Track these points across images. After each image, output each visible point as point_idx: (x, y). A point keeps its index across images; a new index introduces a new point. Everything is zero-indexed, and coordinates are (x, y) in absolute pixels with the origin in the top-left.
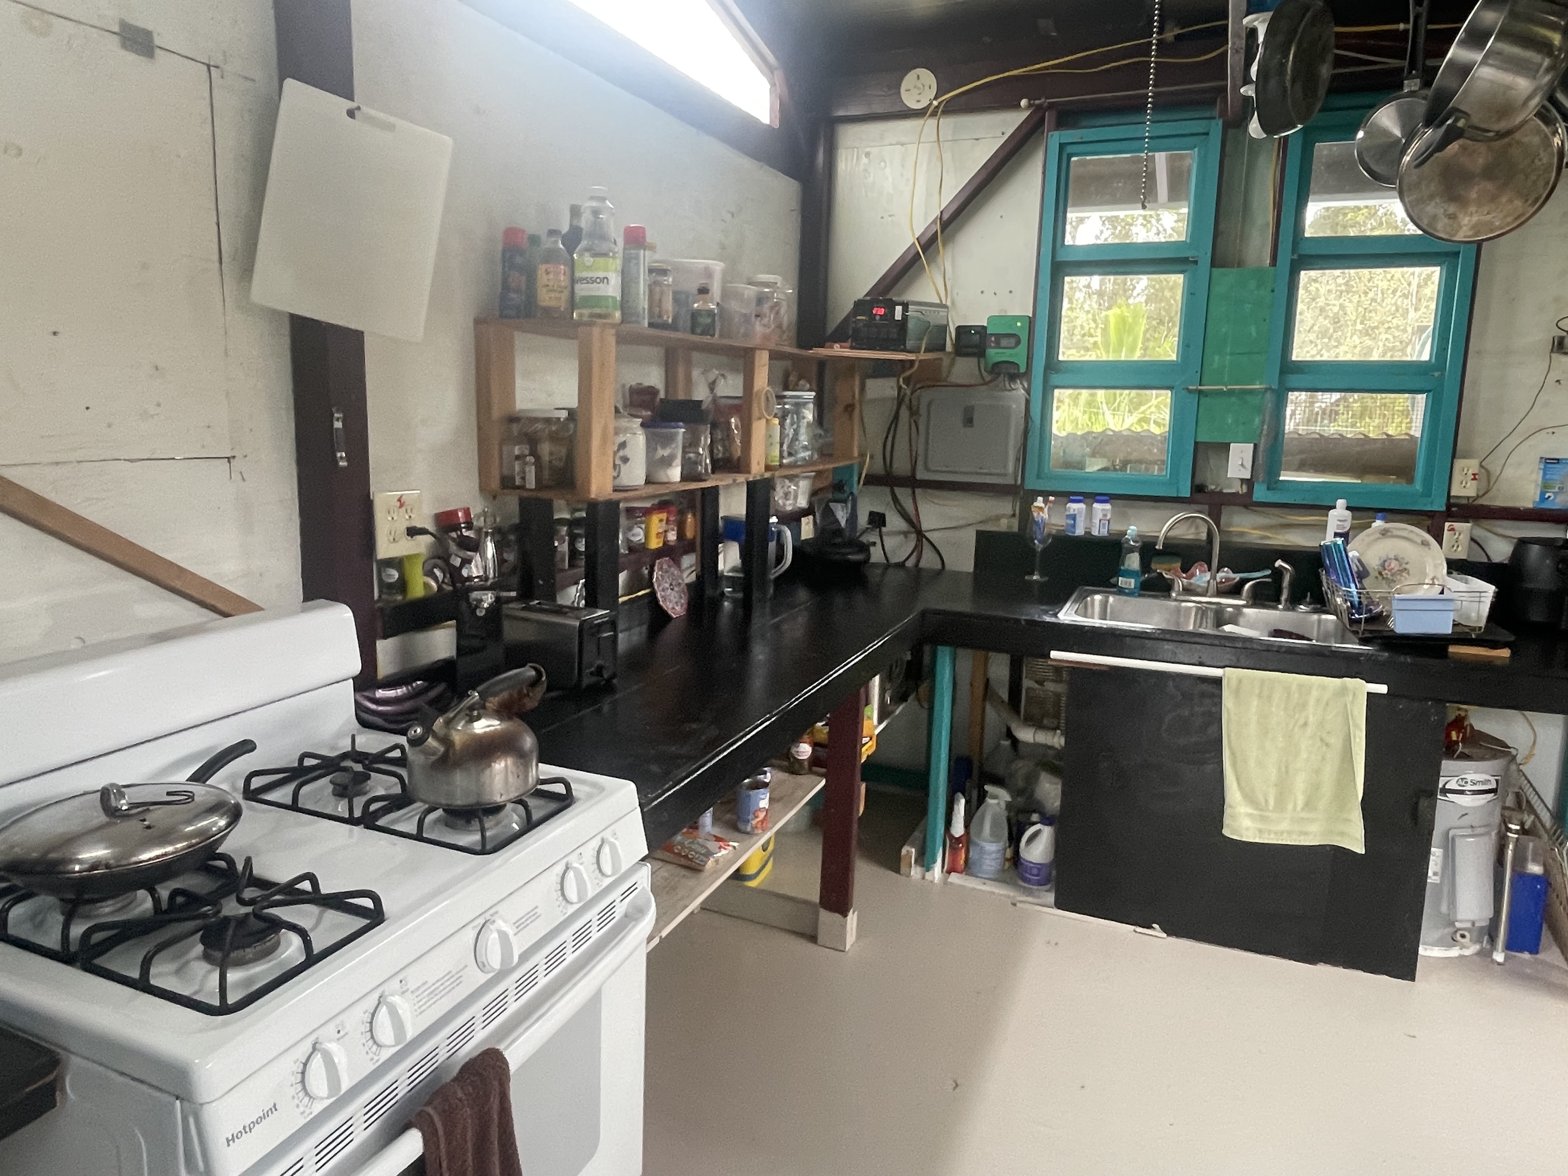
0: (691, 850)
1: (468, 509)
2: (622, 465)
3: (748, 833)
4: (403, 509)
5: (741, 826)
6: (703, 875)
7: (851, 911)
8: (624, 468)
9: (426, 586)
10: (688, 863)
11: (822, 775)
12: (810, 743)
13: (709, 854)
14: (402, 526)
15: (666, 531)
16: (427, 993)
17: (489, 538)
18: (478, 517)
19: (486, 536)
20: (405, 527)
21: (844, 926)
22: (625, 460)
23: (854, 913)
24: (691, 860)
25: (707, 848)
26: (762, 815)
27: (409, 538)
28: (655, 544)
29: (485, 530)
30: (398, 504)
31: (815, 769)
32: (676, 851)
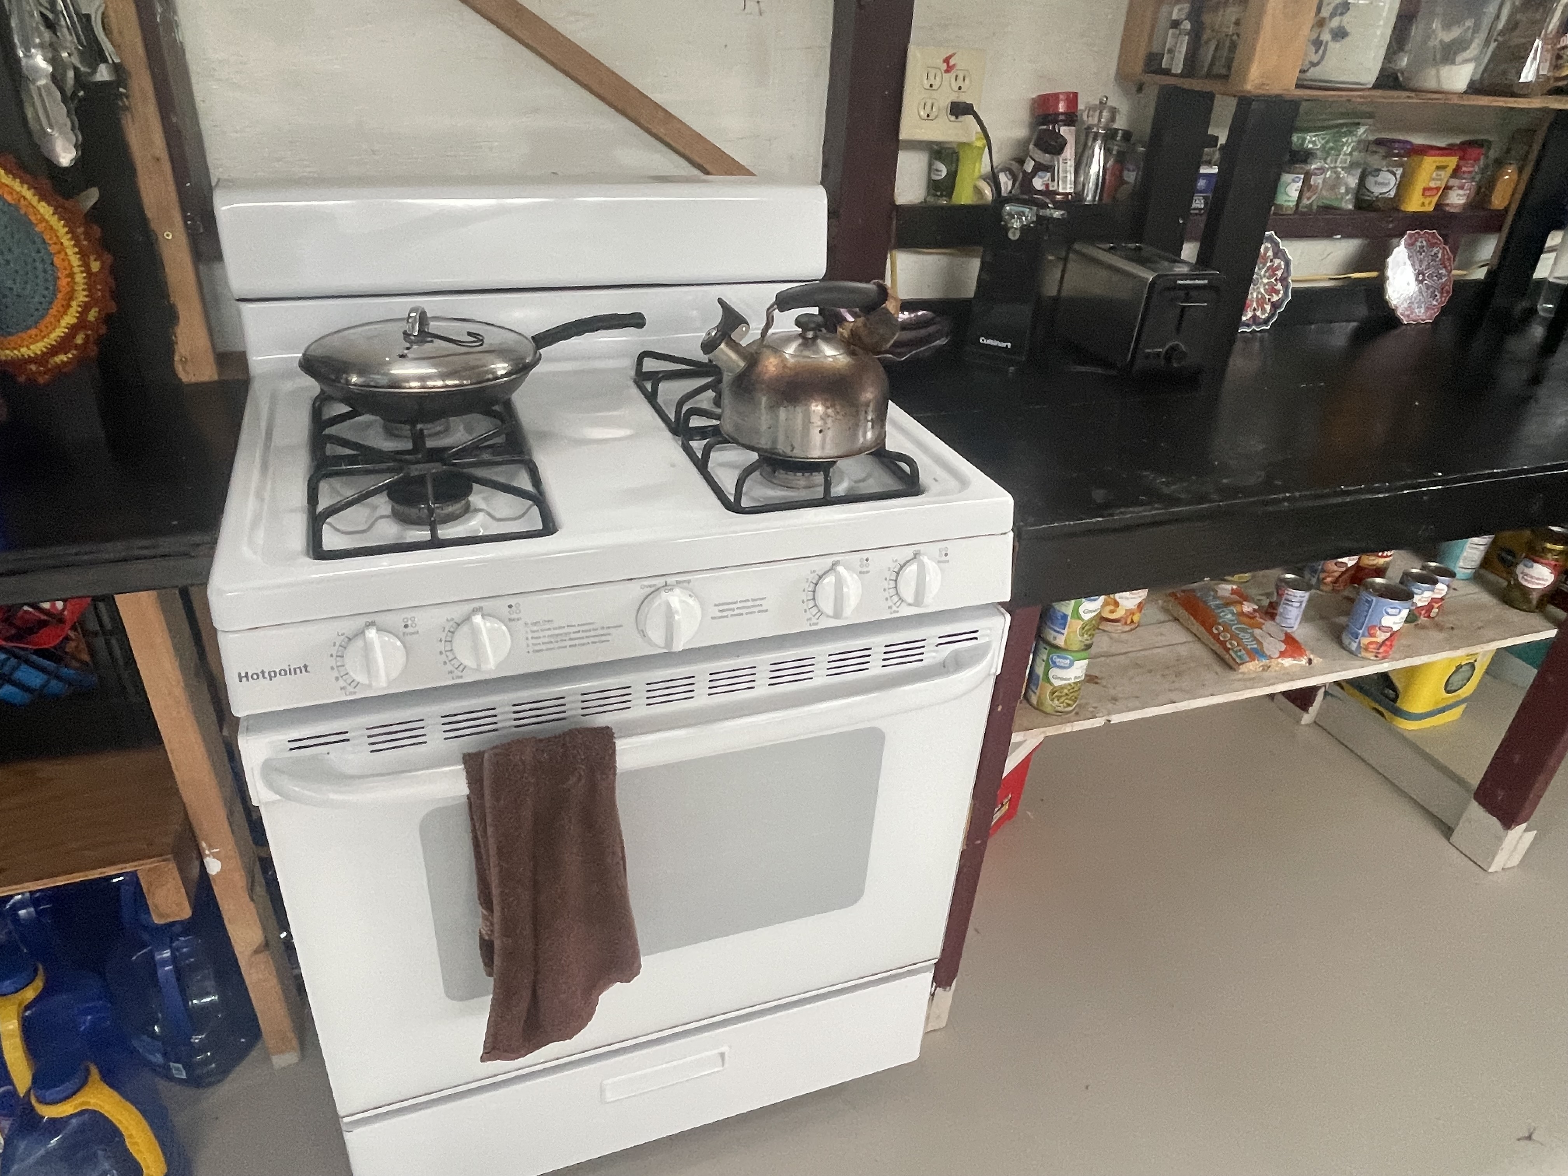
0: (1234, 637)
1: (1076, 95)
2: (1331, 45)
3: (1351, 652)
4: (952, 75)
5: (1346, 640)
6: (1233, 676)
7: (1524, 826)
8: (1335, 47)
9: (978, 191)
10: (1221, 651)
11: (1557, 623)
12: (1554, 568)
13: (1258, 653)
14: (946, 98)
15: (1448, 188)
16: (549, 633)
17: (1099, 142)
18: (1091, 109)
19: (1095, 139)
20: (949, 101)
21: (1500, 840)
22: (1340, 34)
23: (1526, 830)
24: (1227, 650)
25: (1260, 643)
26: (1381, 637)
27: (953, 118)
28: (1416, 203)
29: (1095, 130)
30: (945, 66)
31: (1552, 609)
32: (1215, 631)
